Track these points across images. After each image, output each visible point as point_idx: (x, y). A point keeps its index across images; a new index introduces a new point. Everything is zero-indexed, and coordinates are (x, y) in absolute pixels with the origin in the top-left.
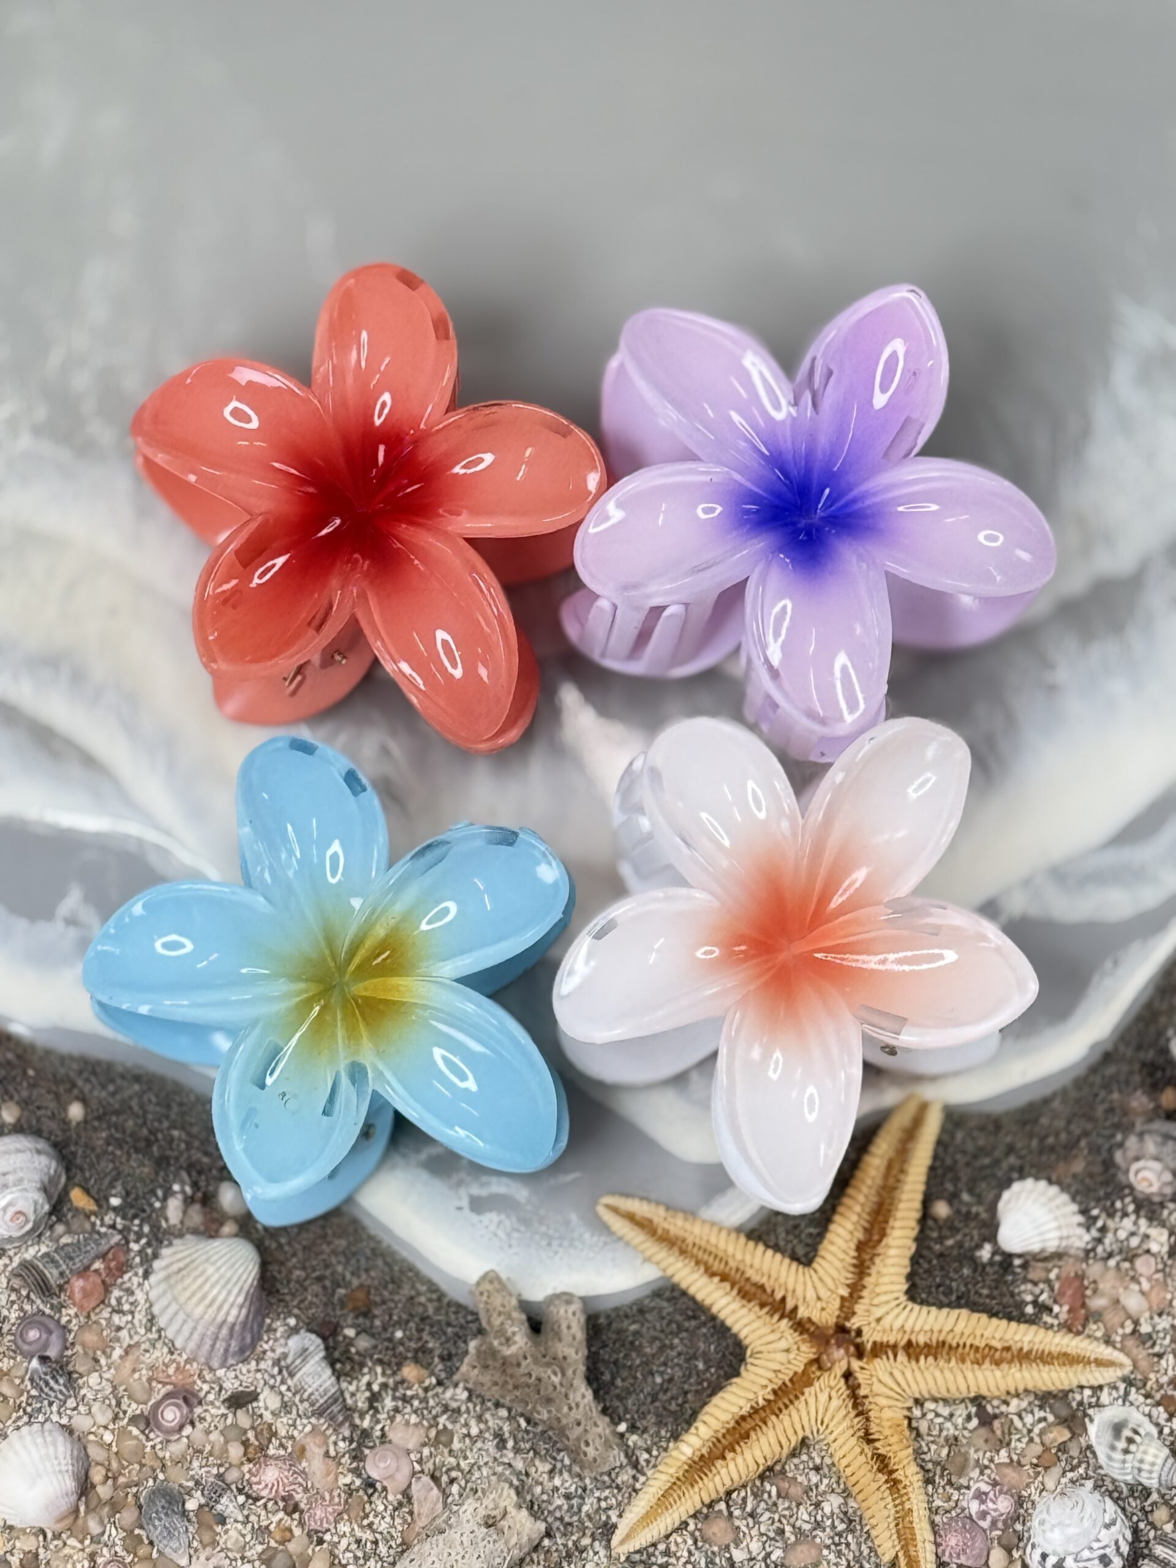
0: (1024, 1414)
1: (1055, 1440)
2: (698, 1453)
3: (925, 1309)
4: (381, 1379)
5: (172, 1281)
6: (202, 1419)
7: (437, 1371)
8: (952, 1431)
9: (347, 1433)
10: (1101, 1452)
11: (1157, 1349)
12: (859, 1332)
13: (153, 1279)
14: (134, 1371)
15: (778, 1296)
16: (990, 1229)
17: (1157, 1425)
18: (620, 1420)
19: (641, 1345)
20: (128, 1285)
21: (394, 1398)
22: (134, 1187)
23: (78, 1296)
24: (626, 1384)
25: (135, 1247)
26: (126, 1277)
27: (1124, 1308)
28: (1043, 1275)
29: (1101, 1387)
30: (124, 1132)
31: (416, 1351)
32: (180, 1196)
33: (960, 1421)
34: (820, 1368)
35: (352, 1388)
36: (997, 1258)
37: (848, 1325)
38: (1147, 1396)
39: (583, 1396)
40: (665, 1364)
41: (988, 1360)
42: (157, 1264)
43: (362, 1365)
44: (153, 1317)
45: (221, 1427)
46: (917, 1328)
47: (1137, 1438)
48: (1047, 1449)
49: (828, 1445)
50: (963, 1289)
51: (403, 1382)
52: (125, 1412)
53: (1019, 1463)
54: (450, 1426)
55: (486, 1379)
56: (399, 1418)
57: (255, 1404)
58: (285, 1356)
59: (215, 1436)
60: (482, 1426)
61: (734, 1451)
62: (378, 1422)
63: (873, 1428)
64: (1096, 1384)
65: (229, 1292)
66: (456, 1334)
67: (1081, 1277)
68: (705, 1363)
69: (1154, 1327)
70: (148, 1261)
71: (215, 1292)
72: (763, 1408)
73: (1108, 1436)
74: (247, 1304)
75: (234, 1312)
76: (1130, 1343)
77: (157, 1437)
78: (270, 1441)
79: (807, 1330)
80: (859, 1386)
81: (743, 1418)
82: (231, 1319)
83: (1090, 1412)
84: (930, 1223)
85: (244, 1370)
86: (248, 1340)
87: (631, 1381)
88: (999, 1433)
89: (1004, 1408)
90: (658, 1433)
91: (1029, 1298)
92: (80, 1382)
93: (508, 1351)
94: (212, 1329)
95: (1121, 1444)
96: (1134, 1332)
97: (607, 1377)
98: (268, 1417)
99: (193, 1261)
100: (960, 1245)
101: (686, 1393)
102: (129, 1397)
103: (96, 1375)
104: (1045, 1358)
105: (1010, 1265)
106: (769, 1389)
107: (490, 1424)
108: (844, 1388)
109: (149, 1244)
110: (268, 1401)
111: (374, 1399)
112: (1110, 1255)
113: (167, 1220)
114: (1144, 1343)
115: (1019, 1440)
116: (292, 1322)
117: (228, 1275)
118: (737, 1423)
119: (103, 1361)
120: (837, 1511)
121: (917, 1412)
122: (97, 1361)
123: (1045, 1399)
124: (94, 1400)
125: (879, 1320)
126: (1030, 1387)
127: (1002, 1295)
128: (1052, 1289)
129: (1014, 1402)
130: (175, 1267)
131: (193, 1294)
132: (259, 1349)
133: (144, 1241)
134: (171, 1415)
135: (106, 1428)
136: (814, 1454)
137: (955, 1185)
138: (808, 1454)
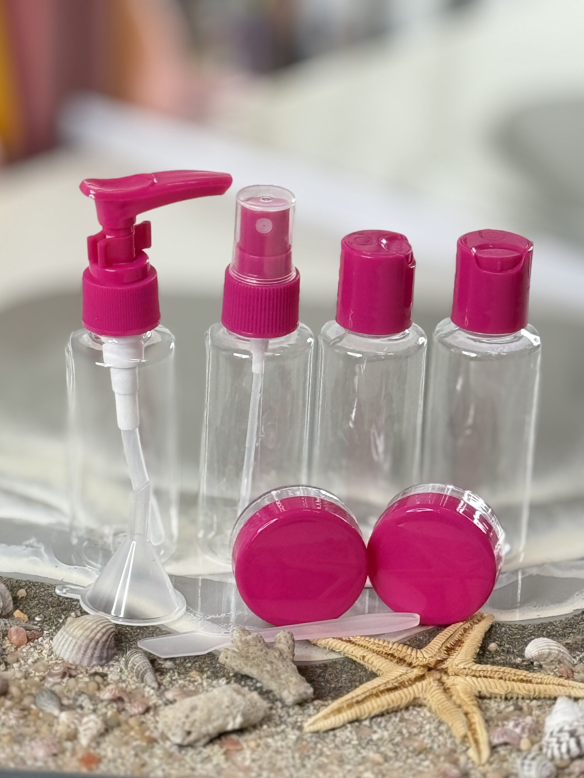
4: (177, 677)
9: (156, 686)
12: (447, 668)
15: (402, 657)
16: (520, 653)
20: (40, 643)
21: (184, 681)
22: (50, 615)
25: (46, 632)
26: (39, 640)
35: (161, 678)
41: (518, 681)
43: (168, 672)
44: (53, 652)
46: (479, 669)
57: (105, 678)
70: (53, 635)
74: (107, 635)
80: (445, 683)
84: (486, 650)
86: (105, 655)
94: (86, 642)
98: (112, 682)
100: (504, 660)
102: (35, 671)
104: (551, 684)
106: (396, 681)
108: (437, 683)
109: (54, 631)
110: (113, 677)
111: (172, 681)
122: (19, 661)
125: (457, 665)
126: (542, 691)
132: (110, 664)
133: (51, 630)
137: (501, 643)
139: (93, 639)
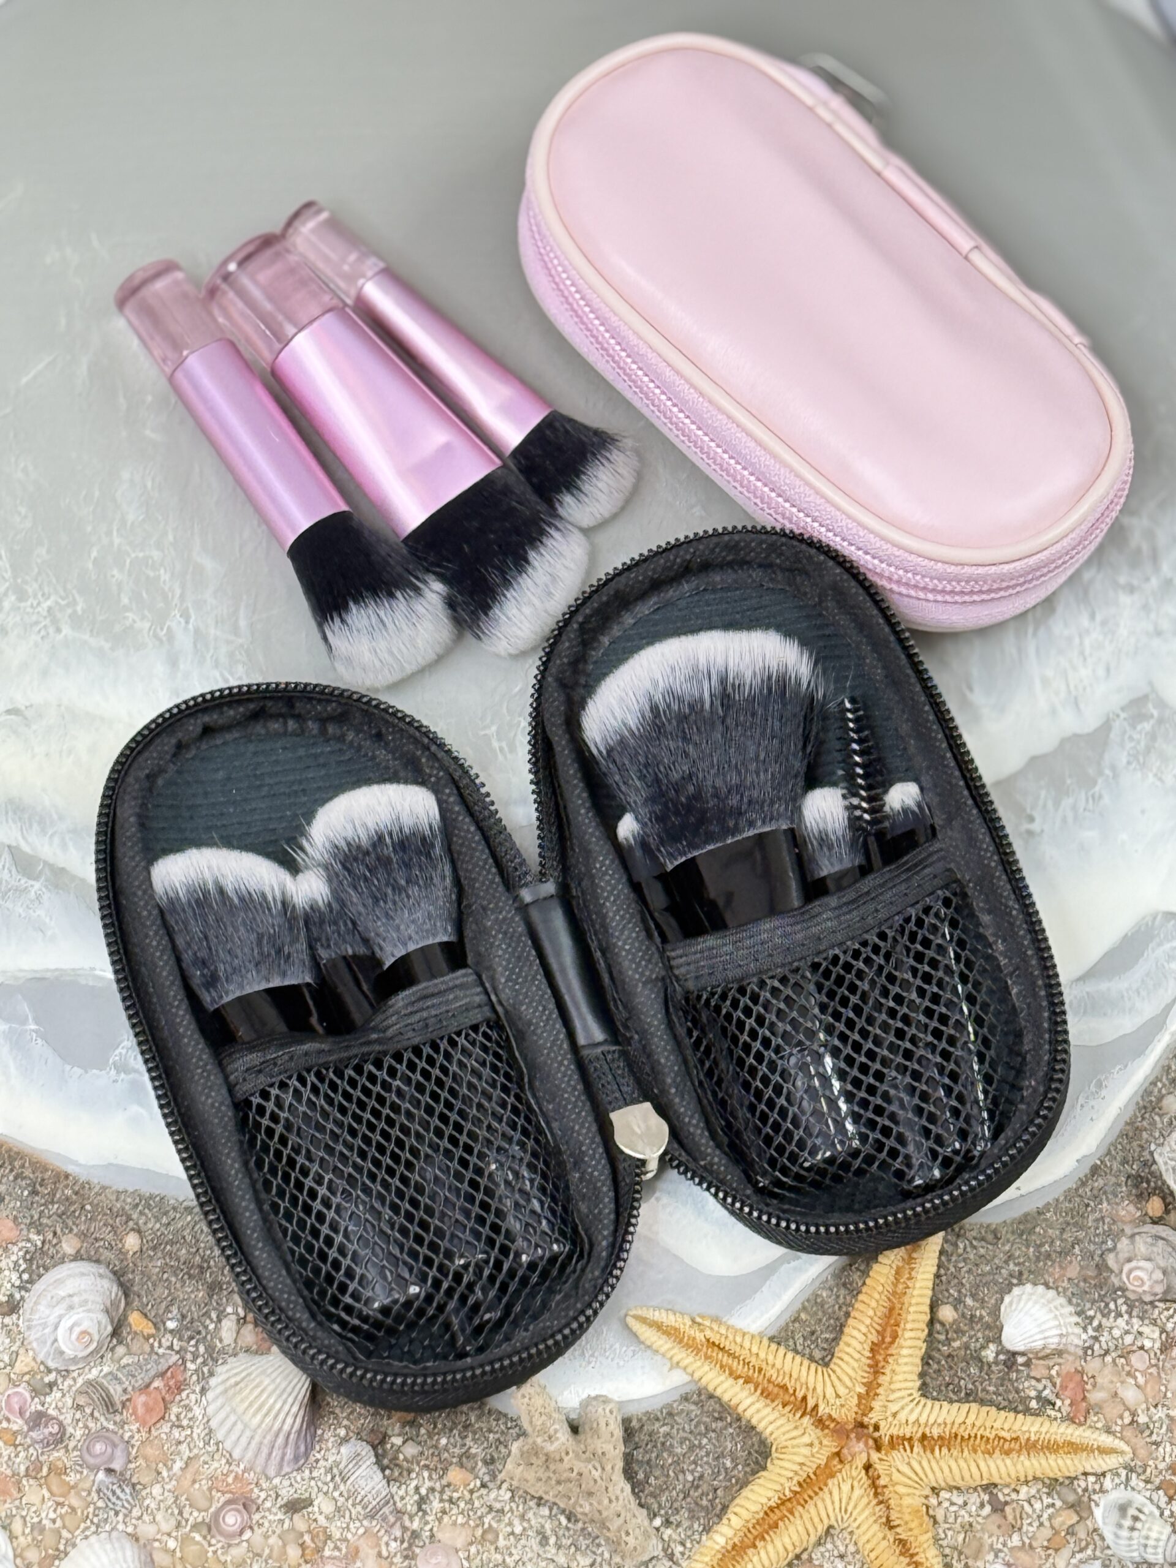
0: (1033, 1501)
1: (1063, 1523)
2: (731, 1543)
3: (937, 1404)
4: (428, 1484)
5: (231, 1392)
6: (260, 1525)
7: (481, 1474)
8: (967, 1518)
9: (398, 1534)
10: (1108, 1532)
11: (1154, 1437)
12: (877, 1428)
13: (210, 1395)
14: (194, 1482)
15: (800, 1395)
16: (995, 1332)
17: (1159, 1507)
18: (655, 1515)
19: (671, 1445)
20: (186, 1402)
21: (441, 1500)
22: (190, 1310)
23: (140, 1411)
24: (659, 1482)
25: (191, 1366)
26: (184, 1395)
27: (1122, 1400)
28: (1045, 1372)
29: (1104, 1474)
30: (178, 1259)
31: (460, 1457)
32: (234, 1317)
33: (974, 1508)
34: (841, 1461)
35: (401, 1492)
36: (1002, 1357)
37: (866, 1420)
38: (1147, 1482)
39: (622, 1490)
40: (695, 1462)
41: (997, 1452)
42: (213, 1381)
43: (409, 1472)
44: (211, 1431)
45: (278, 1532)
46: (931, 1421)
47: (1141, 1516)
48: (1057, 1533)
49: (851, 1533)
50: (970, 1386)
51: (449, 1485)
52: (187, 1521)
53: (1030, 1545)
54: (495, 1525)
55: (531, 1475)
56: (446, 1519)
57: (310, 1509)
58: (337, 1464)
59: (273, 1540)
60: (525, 1525)
61: (763, 1539)
62: (427, 1523)
63: (894, 1515)
64: (1099, 1471)
65: (285, 1402)
66: (498, 1440)
67: (1082, 1373)
68: (733, 1461)
69: (1150, 1418)
70: (204, 1378)
71: (271, 1401)
72: (789, 1500)
73: (1115, 1516)
74: (302, 1413)
75: (289, 1421)
76: (1128, 1433)
77: (218, 1542)
78: (325, 1543)
79: (828, 1427)
80: (879, 1477)
81: (771, 1509)
82: (286, 1427)
83: (1095, 1497)
84: (938, 1327)
85: (299, 1478)
86: (302, 1448)
87: (663, 1479)
88: (1010, 1517)
89: (1014, 1496)
90: (691, 1527)
91: (1033, 1394)
92: (144, 1493)
93: (550, 1448)
94: (269, 1438)
95: (1128, 1523)
96: (1132, 1422)
97: (641, 1476)
98: (322, 1520)
99: (249, 1375)
100: (967, 1347)
101: (716, 1490)
102: (191, 1506)
103: (158, 1486)
104: (1052, 1447)
105: (1015, 1363)
106: (795, 1482)
107: (533, 1522)
108: (865, 1478)
109: (204, 1363)
110: (323, 1505)
111: (422, 1501)
112: (1107, 1352)
113: (221, 1341)
114: (1142, 1432)
115: (1030, 1524)
116: (342, 1432)
117: (283, 1386)
118: (766, 1513)
119: (165, 1474)
121: (933, 1501)
122: (159, 1473)
123: (1053, 1485)
124: (159, 1509)
125: (895, 1415)
126: (1039, 1474)
127: (1008, 1391)
128: (1054, 1385)
129: (1024, 1490)
130: (232, 1381)
131: (251, 1405)
132: (312, 1459)
133: (200, 1360)
134: (232, 1520)
135: (169, 1535)
136: (839, 1543)
137: (959, 1292)
138: (833, 1543)
139: (280, 1429)
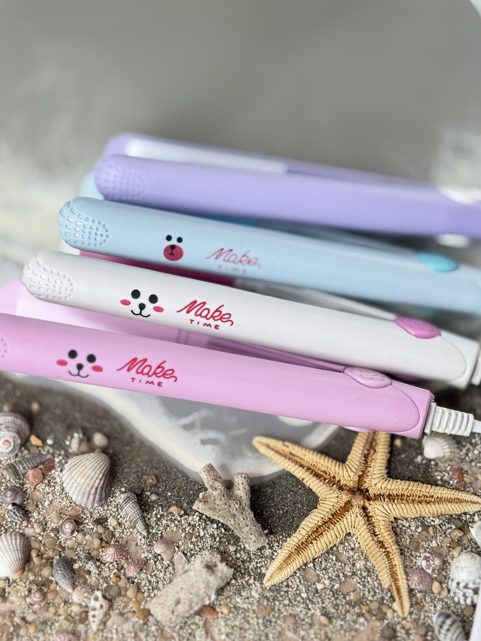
0: (441, 526)
1: (457, 536)
2: (301, 541)
3: (395, 481)
4: (161, 513)
5: (72, 470)
6: (82, 530)
8: (410, 533)
9: (146, 534)
10: (479, 539)
12: (367, 491)
13: (64, 471)
14: (53, 510)
15: (332, 475)
16: (420, 451)
18: (265, 528)
19: (273, 498)
20: (53, 475)
21: (167, 520)
22: (58, 436)
23: (30, 477)
24: (268, 514)
25: (57, 460)
26: (53, 472)
28: (444, 468)
29: (474, 514)
31: (177, 501)
32: (77, 439)
33: (414, 528)
34: (351, 505)
36: (424, 462)
37: (362, 487)
39: (249, 515)
40: (284, 505)
41: (424, 502)
42: (66, 466)
43: (153, 507)
44: (63, 488)
45: (91, 533)
46: (392, 488)
48: (453, 541)
51: (171, 513)
52: (49, 528)
53: (441, 546)
54: (191, 532)
55: (207, 507)
56: (169, 529)
57: (106, 523)
59: (88, 537)
60: (205, 532)
61: (316, 540)
62: (160, 530)
63: (376, 530)
64: (472, 512)
65: (96, 473)
66: (194, 493)
67: (461, 469)
68: (301, 505)
70: (62, 466)
71: (89, 472)
72: (327, 522)
74: (104, 478)
75: (98, 481)
77: (62, 538)
78: (112, 539)
79: (345, 490)
80: (369, 512)
81: (320, 526)
83: (471, 524)
84: (394, 448)
85: (102, 509)
88: (431, 533)
89: (433, 523)
90: (282, 535)
91: (439, 478)
92: (30, 515)
93: (216, 493)
97: (259, 510)
98: (111, 528)
100: (407, 457)
101: (294, 517)
102: (51, 521)
103: (37, 512)
104: (450, 501)
105: (430, 464)
106: (330, 514)
107: (209, 531)
108: (363, 512)
109: (63, 458)
111: (158, 521)
112: (472, 461)
113: (71, 449)
115: (440, 536)
116: (123, 489)
118: (317, 528)
119: (40, 506)
120: (363, 567)
122: (37, 506)
123: (450, 519)
124: (35, 522)
126: (443, 513)
127: (428, 476)
128: (449, 474)
129: (437, 520)
131: (80, 474)
132: (109, 501)
134: (68, 527)
135: (40, 534)
136: (351, 543)
138: (348, 543)
